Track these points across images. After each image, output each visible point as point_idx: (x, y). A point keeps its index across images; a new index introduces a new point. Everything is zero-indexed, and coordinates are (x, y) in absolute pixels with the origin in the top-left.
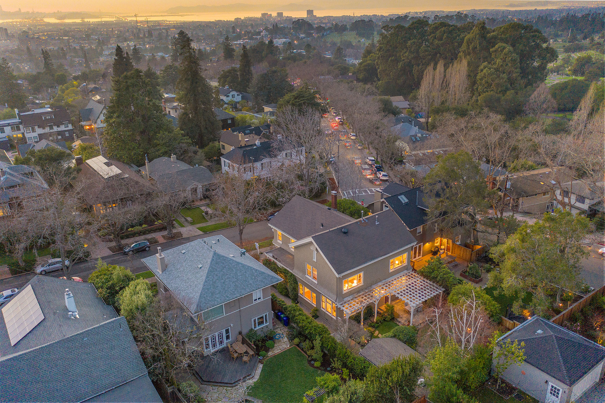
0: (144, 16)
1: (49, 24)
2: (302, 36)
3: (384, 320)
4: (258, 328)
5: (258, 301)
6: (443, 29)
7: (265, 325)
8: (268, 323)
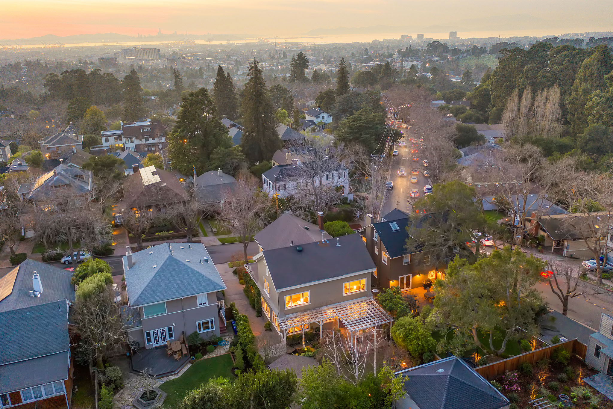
0: (283, 38)
1: (198, 46)
2: (436, 58)
4: (202, 331)
5: (203, 306)
6: (566, 52)
7: (210, 330)
8: (214, 329)
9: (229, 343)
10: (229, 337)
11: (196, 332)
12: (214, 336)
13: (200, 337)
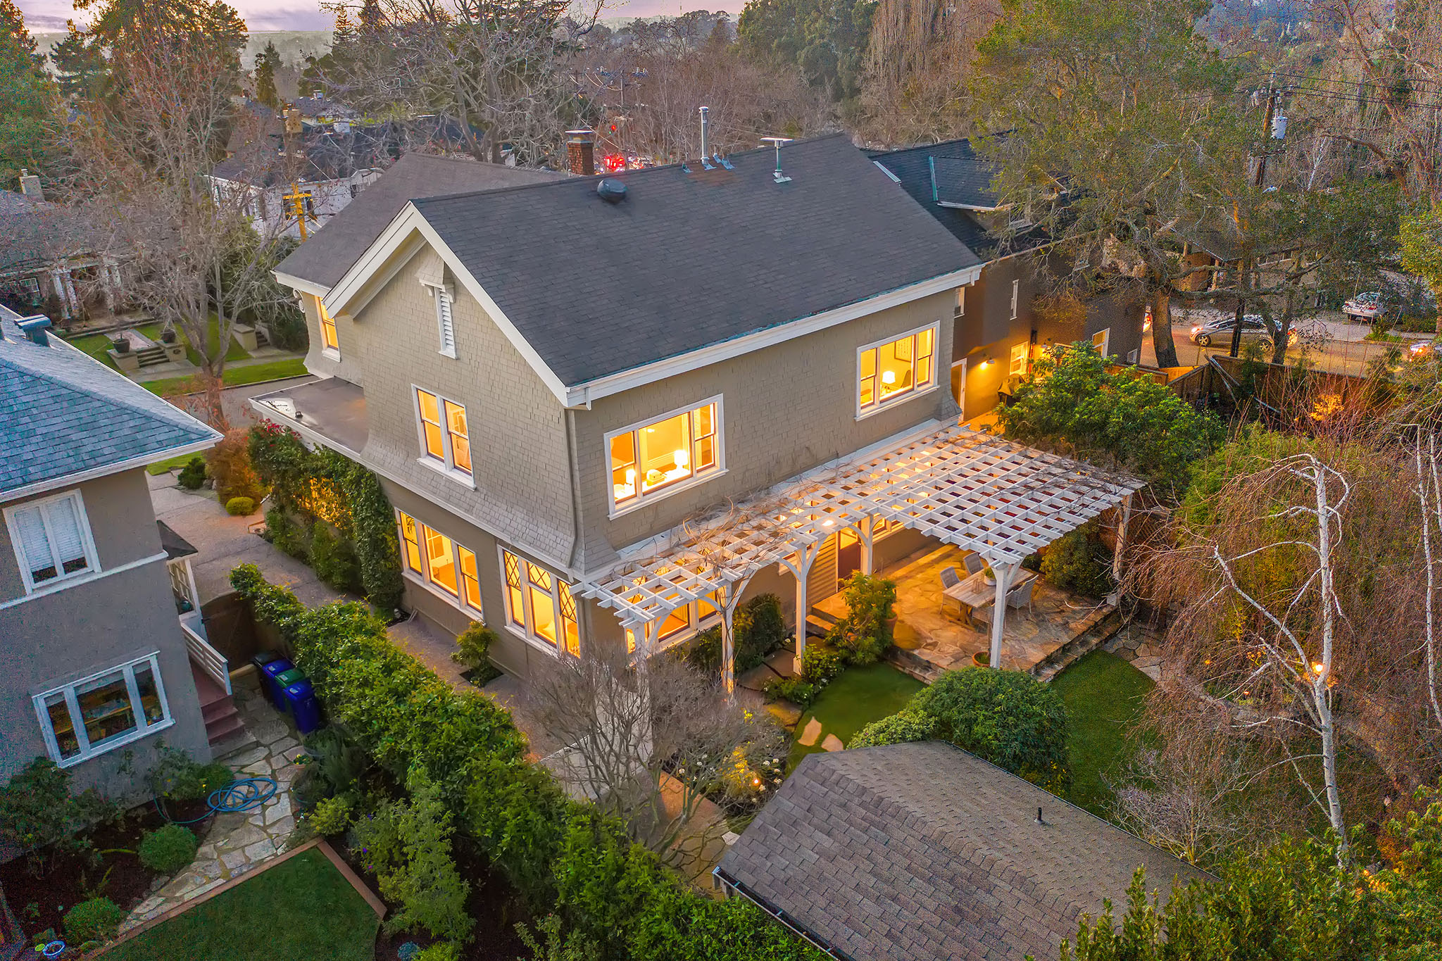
3: (845, 662)
4: (87, 752)
5: (65, 582)
7: (143, 730)
8: (168, 722)
9: (282, 786)
10: (262, 752)
11: (43, 762)
12: (178, 761)
13: (77, 788)
